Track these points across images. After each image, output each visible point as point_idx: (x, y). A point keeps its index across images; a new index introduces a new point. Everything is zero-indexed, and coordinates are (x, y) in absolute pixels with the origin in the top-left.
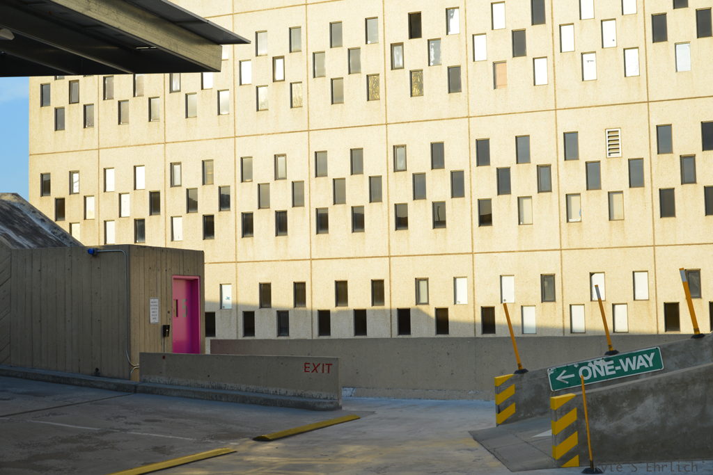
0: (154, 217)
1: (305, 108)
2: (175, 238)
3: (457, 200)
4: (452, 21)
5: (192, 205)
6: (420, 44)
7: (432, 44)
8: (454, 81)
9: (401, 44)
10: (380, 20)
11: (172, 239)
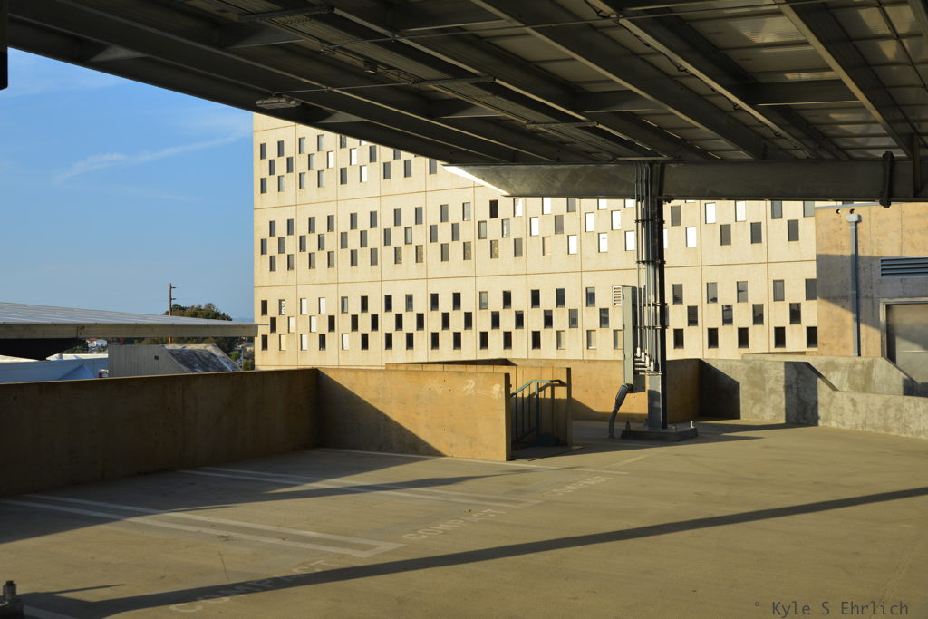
0: (332, 333)
1: (425, 263)
2: (345, 348)
3: (519, 330)
4: (517, 207)
5: (355, 326)
6: (497, 222)
7: (505, 222)
8: (518, 249)
9: (485, 222)
10: (472, 204)
11: (343, 348)
